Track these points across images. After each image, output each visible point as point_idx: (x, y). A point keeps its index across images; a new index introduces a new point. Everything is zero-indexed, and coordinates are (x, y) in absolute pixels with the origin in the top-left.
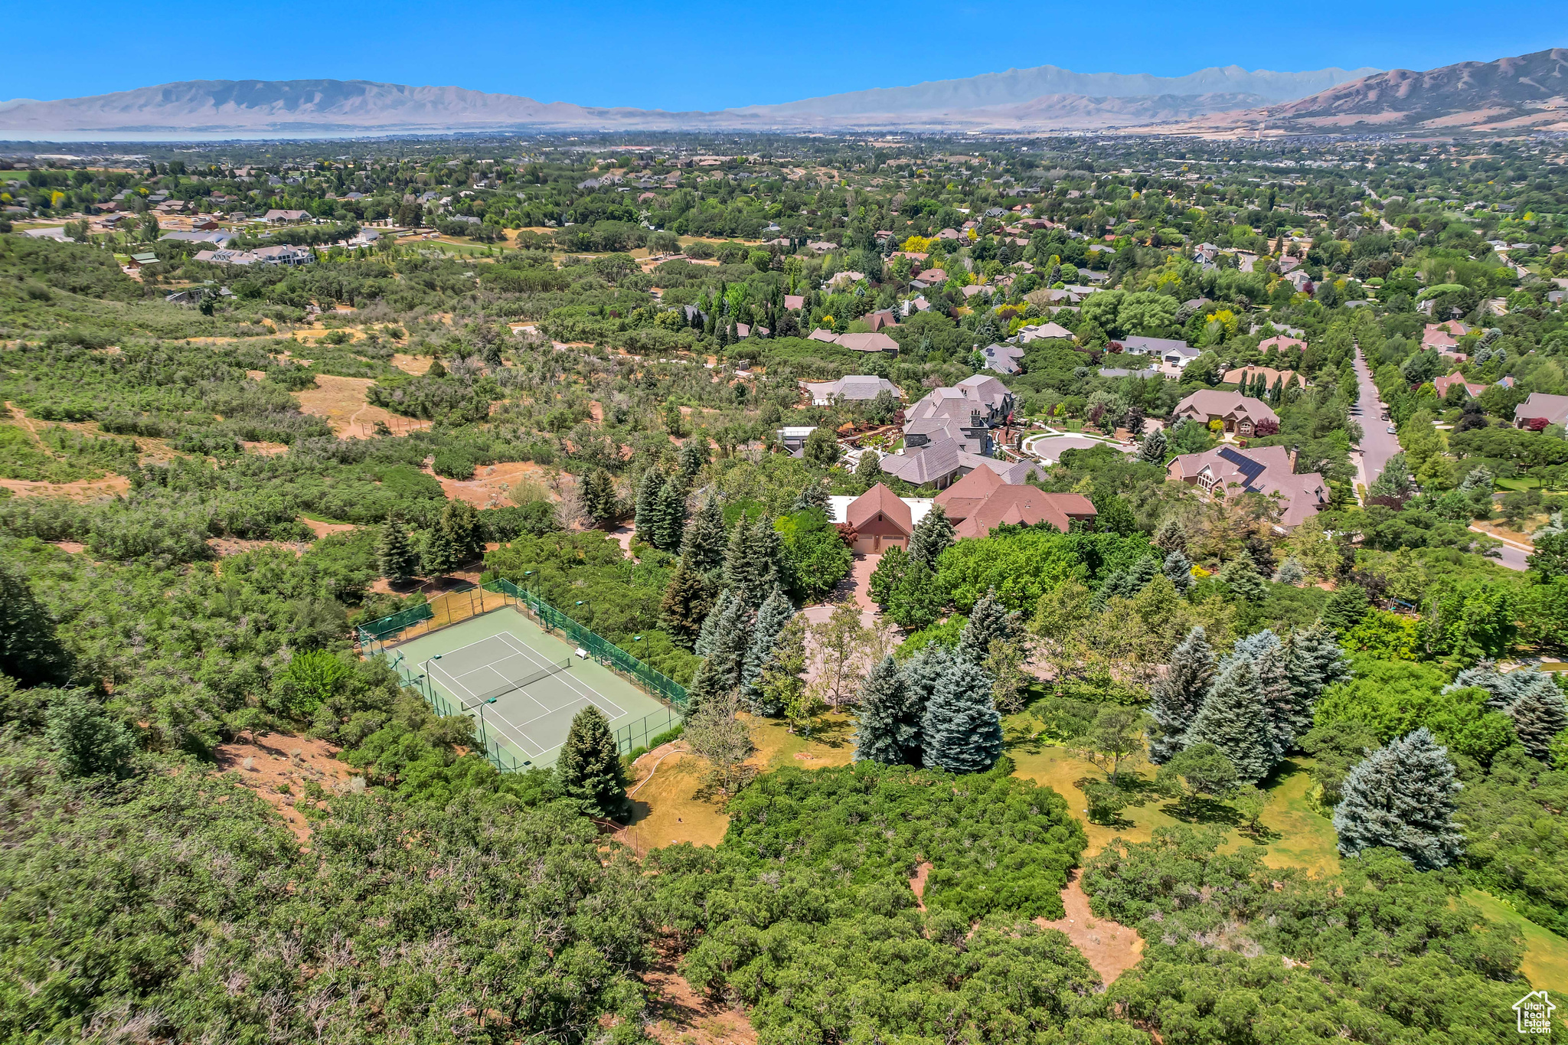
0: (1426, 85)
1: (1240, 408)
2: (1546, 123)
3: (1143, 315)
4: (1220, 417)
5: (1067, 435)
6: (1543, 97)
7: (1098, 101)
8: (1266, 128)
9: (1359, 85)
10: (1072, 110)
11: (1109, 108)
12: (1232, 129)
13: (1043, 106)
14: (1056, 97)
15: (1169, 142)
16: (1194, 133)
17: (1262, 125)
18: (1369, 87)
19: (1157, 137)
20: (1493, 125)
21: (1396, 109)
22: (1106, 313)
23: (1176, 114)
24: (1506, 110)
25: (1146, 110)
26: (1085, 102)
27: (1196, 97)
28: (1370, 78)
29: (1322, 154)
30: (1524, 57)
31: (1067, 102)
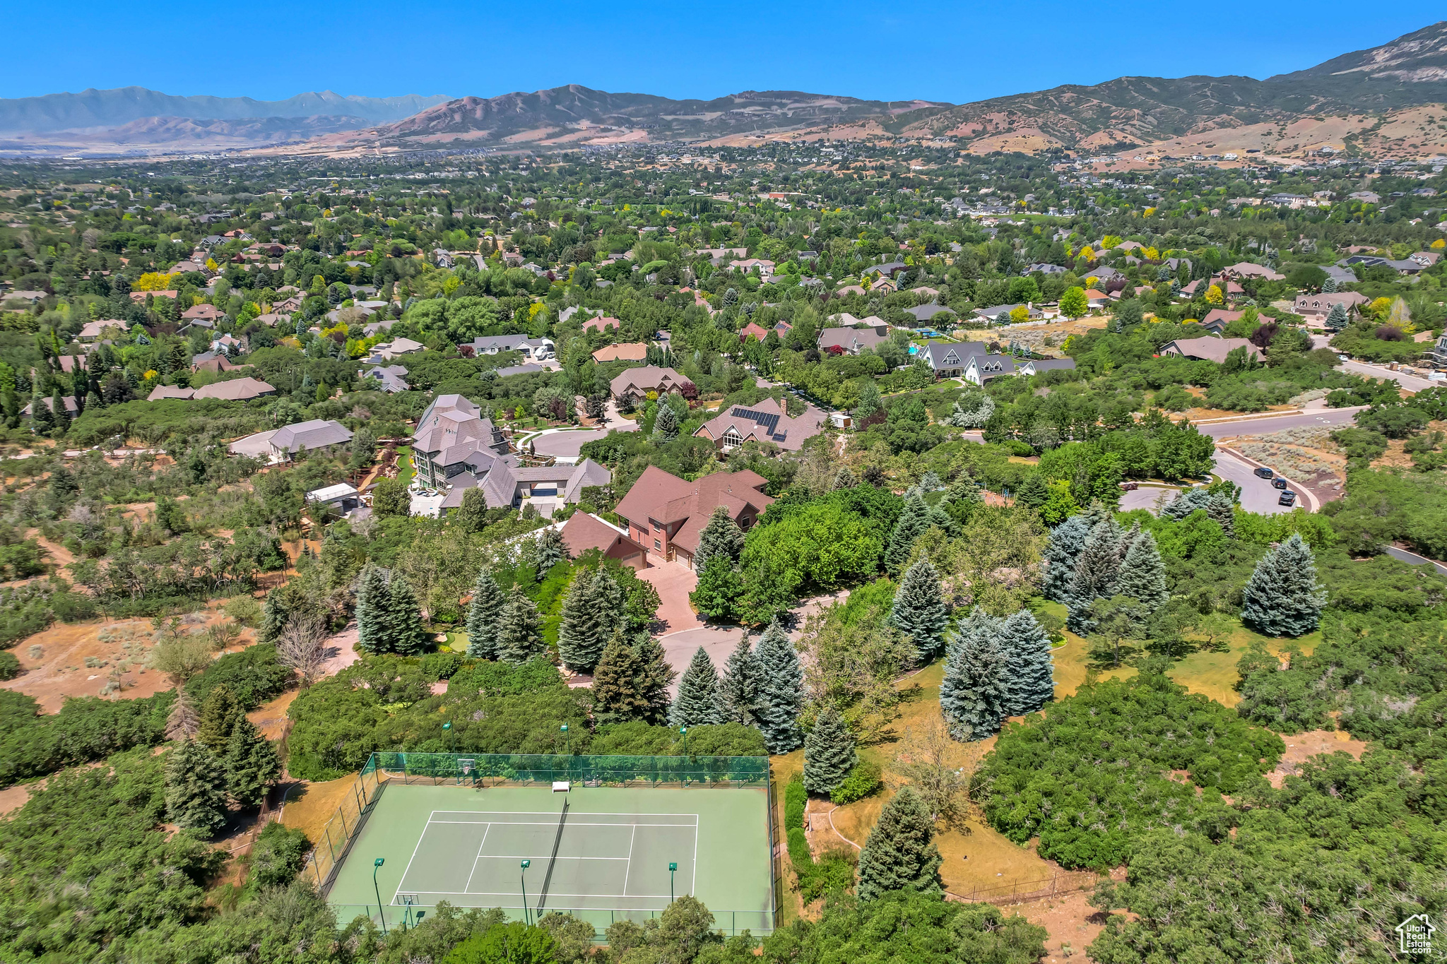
0: (495, 110)
1: (666, 378)
2: (586, 139)
3: (473, 317)
4: (653, 389)
5: (545, 432)
6: (576, 120)
7: (205, 124)
8: (382, 146)
9: (444, 109)
10: (178, 133)
11: (219, 130)
12: (353, 148)
13: (144, 129)
14: (155, 120)
15: (302, 162)
16: (321, 152)
17: (378, 144)
18: (453, 111)
19: (286, 157)
20: (553, 140)
21: (480, 129)
22: (434, 321)
23: (289, 135)
24: (557, 130)
25: (257, 131)
26: (190, 125)
27: (303, 119)
28: (451, 103)
29: (443, 166)
30: (553, 90)
31: (171, 125)
